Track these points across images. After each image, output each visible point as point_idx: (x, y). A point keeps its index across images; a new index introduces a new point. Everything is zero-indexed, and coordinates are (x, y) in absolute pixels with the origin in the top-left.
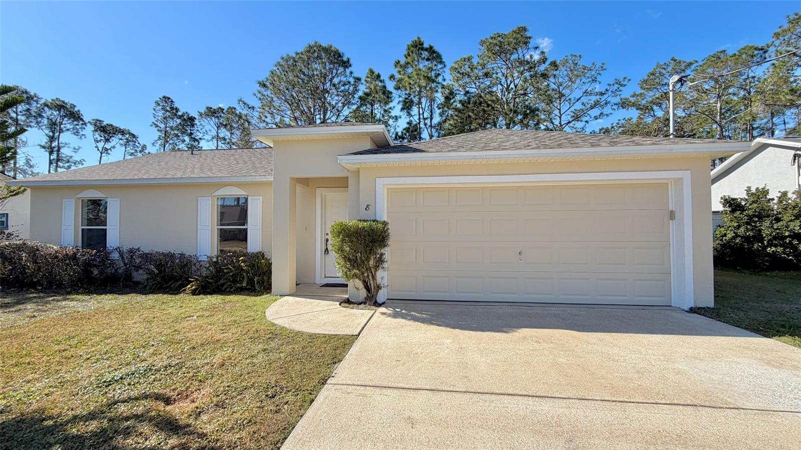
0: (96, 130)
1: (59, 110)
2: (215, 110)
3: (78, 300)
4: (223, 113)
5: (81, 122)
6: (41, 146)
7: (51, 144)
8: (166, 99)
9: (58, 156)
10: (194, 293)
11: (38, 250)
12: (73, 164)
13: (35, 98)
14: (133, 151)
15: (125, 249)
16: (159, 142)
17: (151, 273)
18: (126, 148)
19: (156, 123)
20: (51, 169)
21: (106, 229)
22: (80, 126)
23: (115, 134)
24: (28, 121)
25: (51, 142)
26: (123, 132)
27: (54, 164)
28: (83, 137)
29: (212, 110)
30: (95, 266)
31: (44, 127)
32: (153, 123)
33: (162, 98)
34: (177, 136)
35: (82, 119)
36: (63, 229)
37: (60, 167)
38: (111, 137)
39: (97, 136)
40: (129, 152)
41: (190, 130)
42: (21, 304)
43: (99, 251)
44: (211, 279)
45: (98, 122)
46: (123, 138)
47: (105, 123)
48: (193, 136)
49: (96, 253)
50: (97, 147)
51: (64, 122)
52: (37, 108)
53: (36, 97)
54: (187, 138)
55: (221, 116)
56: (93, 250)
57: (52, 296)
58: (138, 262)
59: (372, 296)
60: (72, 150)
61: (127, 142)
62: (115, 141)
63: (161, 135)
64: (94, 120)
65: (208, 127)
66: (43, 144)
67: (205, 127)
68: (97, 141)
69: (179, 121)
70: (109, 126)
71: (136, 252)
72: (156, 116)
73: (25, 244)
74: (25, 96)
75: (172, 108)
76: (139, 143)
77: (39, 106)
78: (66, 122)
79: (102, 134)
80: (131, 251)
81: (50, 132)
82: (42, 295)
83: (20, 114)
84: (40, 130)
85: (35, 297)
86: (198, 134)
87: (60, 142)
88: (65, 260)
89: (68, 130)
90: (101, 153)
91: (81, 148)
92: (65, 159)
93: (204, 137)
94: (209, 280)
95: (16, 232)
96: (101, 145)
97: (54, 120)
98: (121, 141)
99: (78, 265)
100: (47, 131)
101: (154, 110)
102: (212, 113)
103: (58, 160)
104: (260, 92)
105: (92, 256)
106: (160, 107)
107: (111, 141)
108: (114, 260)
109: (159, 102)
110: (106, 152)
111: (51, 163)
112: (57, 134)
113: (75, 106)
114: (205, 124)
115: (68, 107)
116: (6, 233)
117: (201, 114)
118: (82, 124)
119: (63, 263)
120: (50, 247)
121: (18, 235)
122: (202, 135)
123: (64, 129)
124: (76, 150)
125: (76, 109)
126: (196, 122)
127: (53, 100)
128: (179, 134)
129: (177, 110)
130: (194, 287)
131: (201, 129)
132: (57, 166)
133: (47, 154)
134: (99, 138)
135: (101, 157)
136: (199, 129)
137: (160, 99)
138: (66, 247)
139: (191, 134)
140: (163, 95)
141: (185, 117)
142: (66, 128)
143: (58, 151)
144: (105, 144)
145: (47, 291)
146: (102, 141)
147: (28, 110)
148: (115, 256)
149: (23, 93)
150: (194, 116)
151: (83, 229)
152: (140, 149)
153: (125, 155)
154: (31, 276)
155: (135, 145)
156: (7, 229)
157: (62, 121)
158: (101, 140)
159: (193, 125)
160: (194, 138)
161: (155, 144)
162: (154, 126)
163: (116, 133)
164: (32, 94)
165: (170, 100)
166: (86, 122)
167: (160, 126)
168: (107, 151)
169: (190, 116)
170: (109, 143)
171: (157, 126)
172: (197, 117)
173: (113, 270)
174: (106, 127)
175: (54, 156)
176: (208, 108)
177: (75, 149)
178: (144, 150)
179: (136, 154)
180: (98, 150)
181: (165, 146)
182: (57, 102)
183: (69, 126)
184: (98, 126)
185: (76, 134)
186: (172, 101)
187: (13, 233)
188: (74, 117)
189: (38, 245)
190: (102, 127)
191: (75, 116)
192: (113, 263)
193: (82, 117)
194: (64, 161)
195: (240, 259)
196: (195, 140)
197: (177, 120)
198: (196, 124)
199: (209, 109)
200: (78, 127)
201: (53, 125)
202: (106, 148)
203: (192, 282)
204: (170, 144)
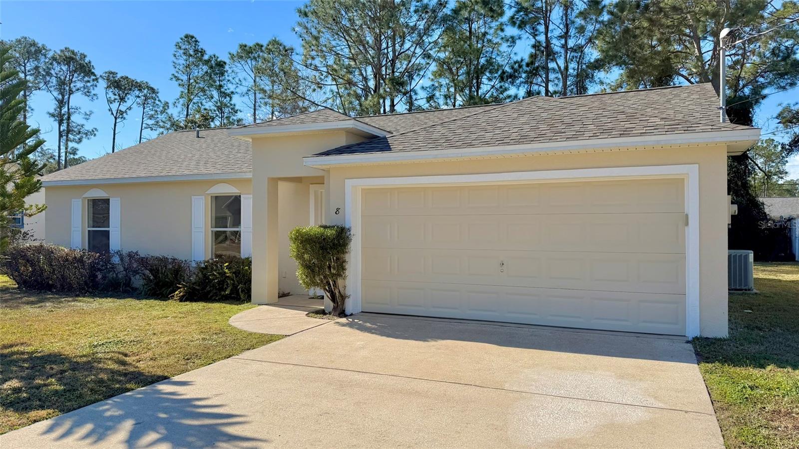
0: (108, 87)
1: (68, 64)
2: (251, 47)
3: (84, 302)
4: (262, 51)
5: (93, 77)
6: (50, 114)
7: (61, 110)
8: (189, 38)
9: (68, 125)
10: (181, 300)
11: (52, 252)
12: (84, 136)
13: (44, 51)
14: (153, 113)
15: (124, 252)
16: (181, 101)
17: (146, 278)
18: (144, 109)
19: (176, 74)
20: (61, 144)
21: (109, 231)
22: (92, 83)
23: (130, 90)
24: (36, 81)
25: (60, 108)
26: (140, 86)
27: (65, 137)
28: (95, 98)
29: (247, 48)
30: (99, 270)
31: (52, 89)
32: (173, 75)
33: (183, 37)
34: (203, 90)
35: (93, 74)
36: (72, 231)
37: (71, 141)
38: (126, 95)
39: (111, 95)
40: (148, 114)
41: (219, 80)
42: (41, 302)
43: (101, 255)
44: (198, 286)
45: (111, 75)
46: (140, 95)
47: (119, 76)
48: (223, 90)
49: (99, 257)
50: (110, 110)
51: (74, 80)
52: (45, 63)
53: (44, 49)
54: (215, 94)
55: (259, 56)
56: (96, 253)
57: (64, 298)
58: (135, 266)
59: (338, 306)
60: (83, 116)
61: (145, 100)
62: (131, 100)
63: (183, 90)
64: (106, 73)
65: (241, 75)
66: (52, 111)
67: (239, 75)
68: (110, 102)
69: (205, 68)
70: (124, 79)
71: (134, 255)
72: (176, 65)
73: (41, 246)
74: (33, 49)
75: (196, 51)
76: (159, 101)
77: (47, 60)
78: (76, 79)
79: (116, 91)
80: (130, 255)
81: (59, 94)
82: (57, 296)
83: (28, 73)
84: (49, 93)
85: (52, 298)
86: (230, 85)
87: (70, 107)
88: (74, 263)
89: (78, 90)
90: (116, 118)
91: (93, 113)
92: (76, 130)
93: (237, 90)
94: (197, 287)
95: (31, 231)
96: (115, 106)
97: (62, 78)
98: (138, 100)
99: (84, 269)
100: (56, 94)
101: (175, 55)
102: (247, 52)
103: (69, 131)
104: (300, 24)
105: (96, 259)
106: (182, 51)
107: (126, 100)
108: (115, 264)
109: (180, 44)
110: (121, 116)
111: (61, 136)
112: (66, 97)
113: (85, 56)
114: (238, 71)
115: (78, 58)
116: (23, 232)
117: (232, 56)
118: (93, 80)
119: (72, 265)
120: (62, 250)
121: (32, 234)
122: (235, 86)
123: (74, 90)
124: (87, 116)
125: (87, 60)
126: (227, 67)
127: (62, 51)
128: (206, 88)
129: (203, 52)
130: (181, 294)
131: (233, 79)
132: (67, 140)
133: (56, 124)
134: (113, 97)
135: (116, 123)
136: (230, 78)
137: (182, 39)
138: (75, 250)
139: (221, 86)
140: (184, 34)
141: (213, 62)
142: (77, 88)
143: (69, 118)
144: (120, 104)
145: (60, 293)
146: (116, 101)
147: (37, 68)
148: (116, 260)
149: (31, 45)
150: (223, 60)
151: (89, 231)
152: (161, 108)
153: (143, 118)
154: (47, 278)
155: (154, 103)
156: (23, 227)
157: (72, 78)
158: (115, 99)
159: (222, 74)
160: (224, 93)
161: (177, 104)
162: (174, 79)
163: (133, 88)
164: (40, 45)
165: (194, 39)
166: (98, 76)
167: (181, 77)
168: (122, 114)
169: (219, 60)
170: (125, 104)
171: (178, 79)
172: (227, 61)
173: (115, 275)
174: (120, 81)
175: (64, 127)
176: (241, 46)
177: (86, 114)
178: (165, 109)
179: (156, 116)
180: (112, 114)
181: (188, 106)
182: (67, 54)
183: (79, 85)
184: (111, 81)
185: (87, 94)
186: (196, 41)
187: (28, 232)
188: (85, 72)
189: (53, 247)
190: (116, 81)
191: (85, 70)
192: (113, 267)
193: (93, 70)
194: (75, 131)
195: (225, 265)
196: (225, 95)
197: (203, 68)
198: (227, 71)
199: (243, 47)
200: (89, 84)
201: (62, 84)
202: (120, 111)
203: (180, 288)
204: (194, 103)
